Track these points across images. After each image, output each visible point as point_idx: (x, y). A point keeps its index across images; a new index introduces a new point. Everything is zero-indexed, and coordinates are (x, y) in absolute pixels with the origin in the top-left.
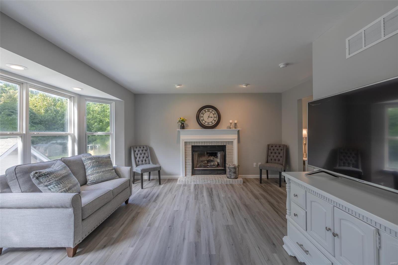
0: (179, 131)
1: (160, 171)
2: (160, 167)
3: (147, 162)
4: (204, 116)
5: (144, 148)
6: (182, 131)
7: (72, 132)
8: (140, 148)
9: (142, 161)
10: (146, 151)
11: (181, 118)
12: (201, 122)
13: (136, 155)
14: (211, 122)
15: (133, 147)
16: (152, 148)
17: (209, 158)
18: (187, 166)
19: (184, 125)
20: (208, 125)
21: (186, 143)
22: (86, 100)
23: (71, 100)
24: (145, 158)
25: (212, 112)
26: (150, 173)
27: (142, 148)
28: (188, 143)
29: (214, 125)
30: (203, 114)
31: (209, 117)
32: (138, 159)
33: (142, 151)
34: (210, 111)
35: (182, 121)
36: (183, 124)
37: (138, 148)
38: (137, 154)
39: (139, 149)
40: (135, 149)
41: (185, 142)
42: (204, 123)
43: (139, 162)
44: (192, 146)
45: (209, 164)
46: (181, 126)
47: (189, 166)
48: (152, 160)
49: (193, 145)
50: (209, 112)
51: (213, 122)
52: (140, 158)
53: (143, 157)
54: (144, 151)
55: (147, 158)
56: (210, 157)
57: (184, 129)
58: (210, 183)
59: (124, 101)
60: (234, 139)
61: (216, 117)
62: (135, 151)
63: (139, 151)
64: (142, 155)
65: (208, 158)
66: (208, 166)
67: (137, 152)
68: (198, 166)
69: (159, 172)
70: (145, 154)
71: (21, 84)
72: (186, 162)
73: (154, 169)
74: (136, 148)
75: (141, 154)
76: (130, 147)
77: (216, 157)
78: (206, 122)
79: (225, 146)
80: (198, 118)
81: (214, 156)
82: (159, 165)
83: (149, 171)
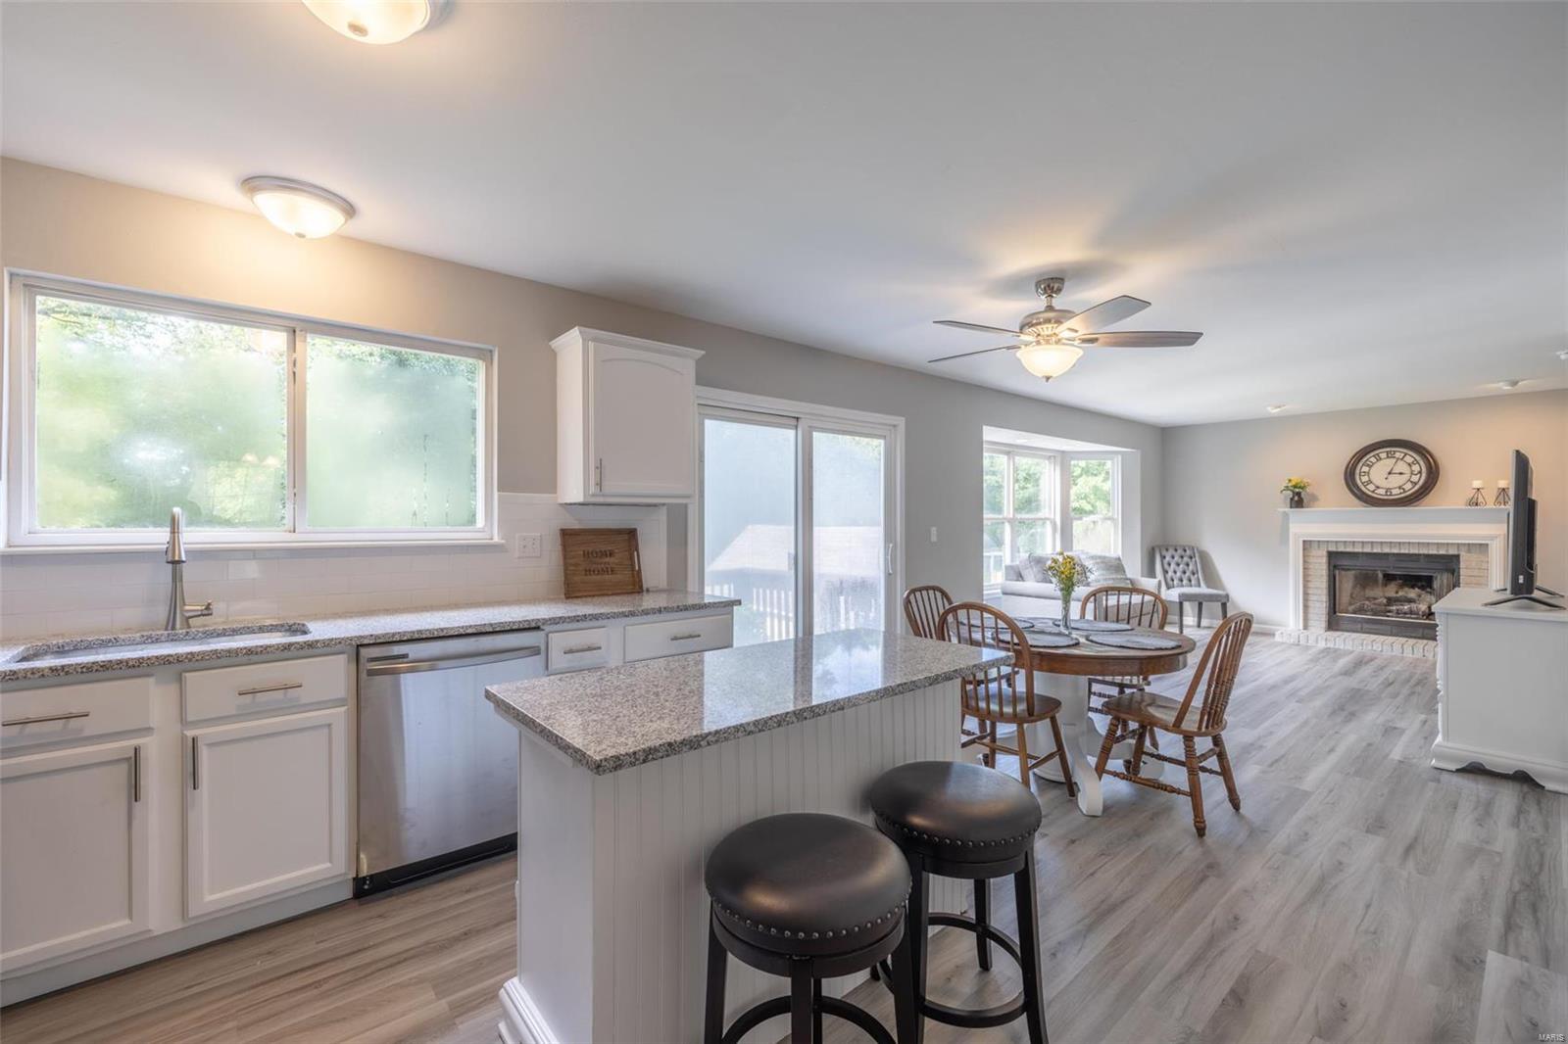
0: (1285, 512)
1: (1228, 604)
2: (1227, 596)
3: (1193, 582)
4: (1371, 472)
5: (1185, 551)
6: (1296, 514)
7: (1052, 517)
8: (1176, 550)
9: (1181, 580)
10: (1191, 558)
11: (1290, 481)
12: (1363, 489)
13: (1166, 566)
14: (1400, 488)
15: (1160, 547)
16: (1208, 554)
17: (1400, 594)
18: (1310, 604)
19: (1303, 496)
20: (1386, 497)
21: (1307, 545)
22: (1072, 459)
23: (1050, 463)
24: (1188, 574)
25: (1402, 459)
26: (1200, 604)
27: (1180, 552)
28: (1316, 545)
29: (1406, 497)
30: (1368, 465)
31: (1390, 473)
32: (1170, 574)
33: (1182, 557)
34: (1397, 455)
35: (1295, 487)
36: (1299, 494)
37: (1171, 551)
38: (1169, 564)
39: (1174, 553)
40: (1164, 553)
41: (1304, 541)
42: (1373, 492)
43: (1173, 580)
44: (1331, 554)
45: (1394, 608)
46: (1292, 499)
47: (1318, 605)
48: (1205, 579)
49: (1333, 549)
50: (1395, 460)
51: (1408, 486)
52: (1175, 572)
53: (1184, 572)
54: (1186, 559)
55: (1194, 574)
56: (1406, 589)
57: (1302, 507)
58: (1382, 651)
59: (1139, 451)
60: (1493, 538)
61: (1420, 472)
62: (1165, 557)
63: (1173, 557)
64: (1181, 566)
65: (1397, 592)
66: (1389, 611)
67: (1168, 559)
68: (1351, 608)
69: (1224, 605)
70: (1188, 565)
71: (1008, 453)
72: (1308, 594)
73: (1211, 598)
74: (1167, 550)
75: (1178, 565)
76: (1153, 549)
77: (1429, 590)
78: (1378, 487)
79: (1457, 557)
80: (1350, 476)
81: (1422, 588)
82: (1224, 590)
83: (1200, 602)
